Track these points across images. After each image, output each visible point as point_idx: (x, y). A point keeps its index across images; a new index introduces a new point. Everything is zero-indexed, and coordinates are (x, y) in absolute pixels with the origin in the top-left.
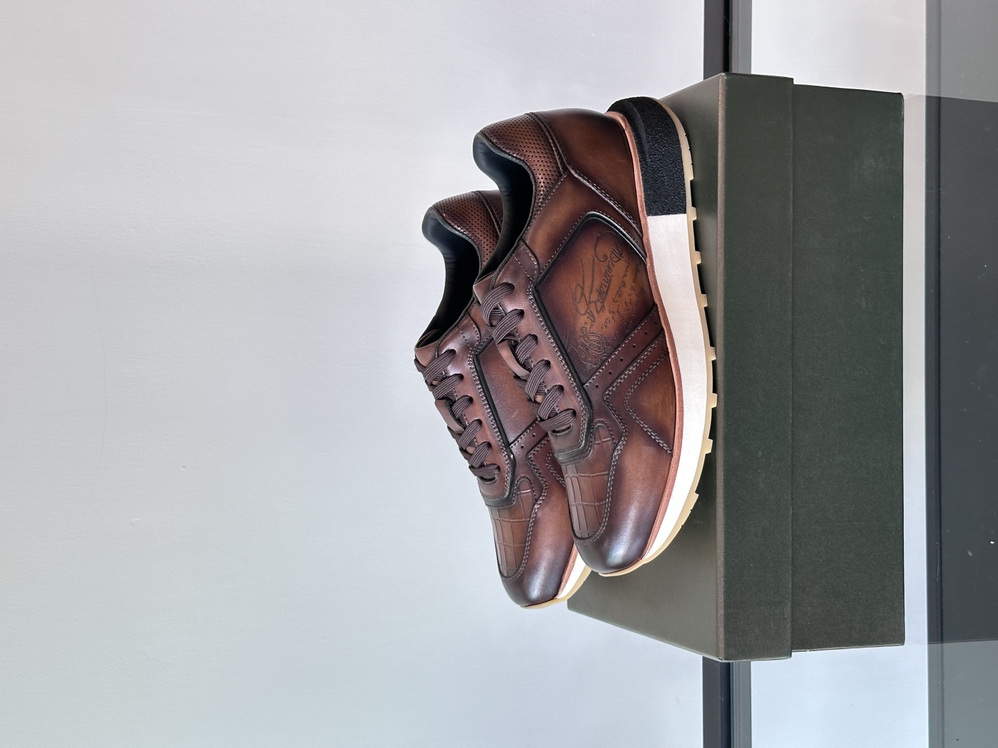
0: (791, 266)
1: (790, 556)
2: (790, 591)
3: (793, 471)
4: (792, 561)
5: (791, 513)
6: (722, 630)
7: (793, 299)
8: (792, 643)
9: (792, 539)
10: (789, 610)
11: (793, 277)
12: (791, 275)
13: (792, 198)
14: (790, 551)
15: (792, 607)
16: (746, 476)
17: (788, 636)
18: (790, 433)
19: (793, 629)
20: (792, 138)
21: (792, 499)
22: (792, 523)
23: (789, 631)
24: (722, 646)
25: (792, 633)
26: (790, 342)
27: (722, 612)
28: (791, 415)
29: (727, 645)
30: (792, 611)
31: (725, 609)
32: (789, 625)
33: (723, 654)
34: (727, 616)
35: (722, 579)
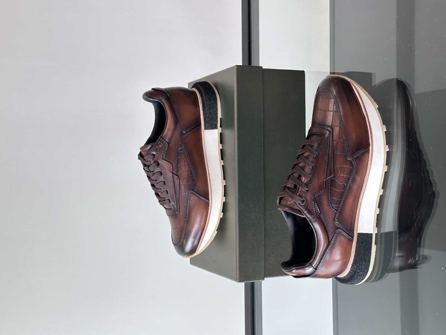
0: (263, 136)
1: (264, 243)
2: (264, 256)
3: (264, 212)
4: (265, 245)
5: (264, 228)
6: (238, 271)
7: (264, 149)
8: (265, 275)
9: (265, 237)
10: (263, 263)
11: (264, 140)
12: (262, 140)
13: (262, 111)
14: (264, 242)
15: (264, 262)
16: (247, 214)
17: (263, 272)
18: (263, 198)
19: (265, 270)
20: (262, 89)
21: (264, 222)
22: (264, 231)
23: (263, 271)
24: (238, 277)
25: (265, 271)
26: (263, 165)
27: (238, 264)
28: (263, 191)
29: (240, 276)
30: (265, 263)
31: (239, 263)
32: (263, 269)
33: (238, 280)
34: (240, 266)
35: (238, 252)
